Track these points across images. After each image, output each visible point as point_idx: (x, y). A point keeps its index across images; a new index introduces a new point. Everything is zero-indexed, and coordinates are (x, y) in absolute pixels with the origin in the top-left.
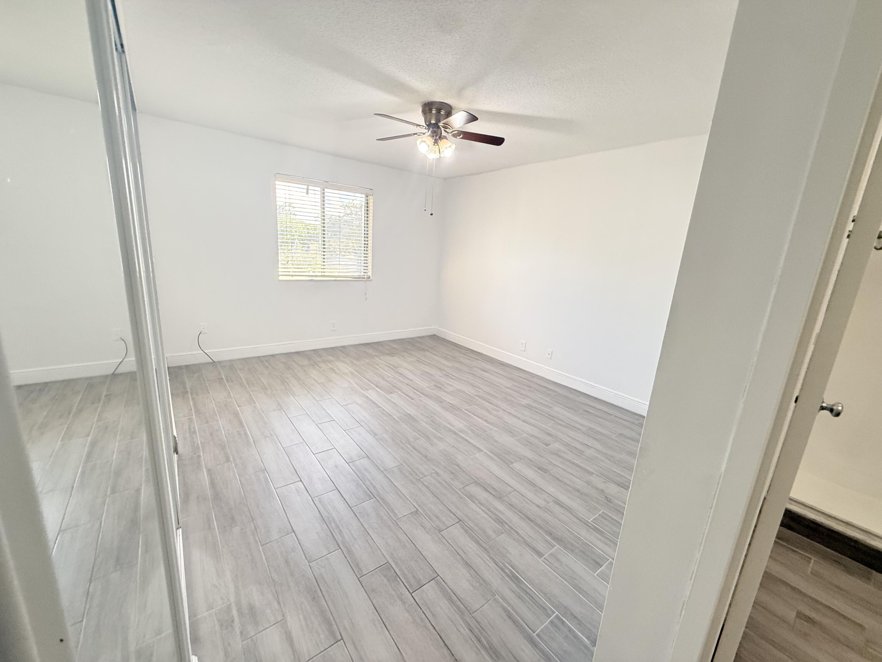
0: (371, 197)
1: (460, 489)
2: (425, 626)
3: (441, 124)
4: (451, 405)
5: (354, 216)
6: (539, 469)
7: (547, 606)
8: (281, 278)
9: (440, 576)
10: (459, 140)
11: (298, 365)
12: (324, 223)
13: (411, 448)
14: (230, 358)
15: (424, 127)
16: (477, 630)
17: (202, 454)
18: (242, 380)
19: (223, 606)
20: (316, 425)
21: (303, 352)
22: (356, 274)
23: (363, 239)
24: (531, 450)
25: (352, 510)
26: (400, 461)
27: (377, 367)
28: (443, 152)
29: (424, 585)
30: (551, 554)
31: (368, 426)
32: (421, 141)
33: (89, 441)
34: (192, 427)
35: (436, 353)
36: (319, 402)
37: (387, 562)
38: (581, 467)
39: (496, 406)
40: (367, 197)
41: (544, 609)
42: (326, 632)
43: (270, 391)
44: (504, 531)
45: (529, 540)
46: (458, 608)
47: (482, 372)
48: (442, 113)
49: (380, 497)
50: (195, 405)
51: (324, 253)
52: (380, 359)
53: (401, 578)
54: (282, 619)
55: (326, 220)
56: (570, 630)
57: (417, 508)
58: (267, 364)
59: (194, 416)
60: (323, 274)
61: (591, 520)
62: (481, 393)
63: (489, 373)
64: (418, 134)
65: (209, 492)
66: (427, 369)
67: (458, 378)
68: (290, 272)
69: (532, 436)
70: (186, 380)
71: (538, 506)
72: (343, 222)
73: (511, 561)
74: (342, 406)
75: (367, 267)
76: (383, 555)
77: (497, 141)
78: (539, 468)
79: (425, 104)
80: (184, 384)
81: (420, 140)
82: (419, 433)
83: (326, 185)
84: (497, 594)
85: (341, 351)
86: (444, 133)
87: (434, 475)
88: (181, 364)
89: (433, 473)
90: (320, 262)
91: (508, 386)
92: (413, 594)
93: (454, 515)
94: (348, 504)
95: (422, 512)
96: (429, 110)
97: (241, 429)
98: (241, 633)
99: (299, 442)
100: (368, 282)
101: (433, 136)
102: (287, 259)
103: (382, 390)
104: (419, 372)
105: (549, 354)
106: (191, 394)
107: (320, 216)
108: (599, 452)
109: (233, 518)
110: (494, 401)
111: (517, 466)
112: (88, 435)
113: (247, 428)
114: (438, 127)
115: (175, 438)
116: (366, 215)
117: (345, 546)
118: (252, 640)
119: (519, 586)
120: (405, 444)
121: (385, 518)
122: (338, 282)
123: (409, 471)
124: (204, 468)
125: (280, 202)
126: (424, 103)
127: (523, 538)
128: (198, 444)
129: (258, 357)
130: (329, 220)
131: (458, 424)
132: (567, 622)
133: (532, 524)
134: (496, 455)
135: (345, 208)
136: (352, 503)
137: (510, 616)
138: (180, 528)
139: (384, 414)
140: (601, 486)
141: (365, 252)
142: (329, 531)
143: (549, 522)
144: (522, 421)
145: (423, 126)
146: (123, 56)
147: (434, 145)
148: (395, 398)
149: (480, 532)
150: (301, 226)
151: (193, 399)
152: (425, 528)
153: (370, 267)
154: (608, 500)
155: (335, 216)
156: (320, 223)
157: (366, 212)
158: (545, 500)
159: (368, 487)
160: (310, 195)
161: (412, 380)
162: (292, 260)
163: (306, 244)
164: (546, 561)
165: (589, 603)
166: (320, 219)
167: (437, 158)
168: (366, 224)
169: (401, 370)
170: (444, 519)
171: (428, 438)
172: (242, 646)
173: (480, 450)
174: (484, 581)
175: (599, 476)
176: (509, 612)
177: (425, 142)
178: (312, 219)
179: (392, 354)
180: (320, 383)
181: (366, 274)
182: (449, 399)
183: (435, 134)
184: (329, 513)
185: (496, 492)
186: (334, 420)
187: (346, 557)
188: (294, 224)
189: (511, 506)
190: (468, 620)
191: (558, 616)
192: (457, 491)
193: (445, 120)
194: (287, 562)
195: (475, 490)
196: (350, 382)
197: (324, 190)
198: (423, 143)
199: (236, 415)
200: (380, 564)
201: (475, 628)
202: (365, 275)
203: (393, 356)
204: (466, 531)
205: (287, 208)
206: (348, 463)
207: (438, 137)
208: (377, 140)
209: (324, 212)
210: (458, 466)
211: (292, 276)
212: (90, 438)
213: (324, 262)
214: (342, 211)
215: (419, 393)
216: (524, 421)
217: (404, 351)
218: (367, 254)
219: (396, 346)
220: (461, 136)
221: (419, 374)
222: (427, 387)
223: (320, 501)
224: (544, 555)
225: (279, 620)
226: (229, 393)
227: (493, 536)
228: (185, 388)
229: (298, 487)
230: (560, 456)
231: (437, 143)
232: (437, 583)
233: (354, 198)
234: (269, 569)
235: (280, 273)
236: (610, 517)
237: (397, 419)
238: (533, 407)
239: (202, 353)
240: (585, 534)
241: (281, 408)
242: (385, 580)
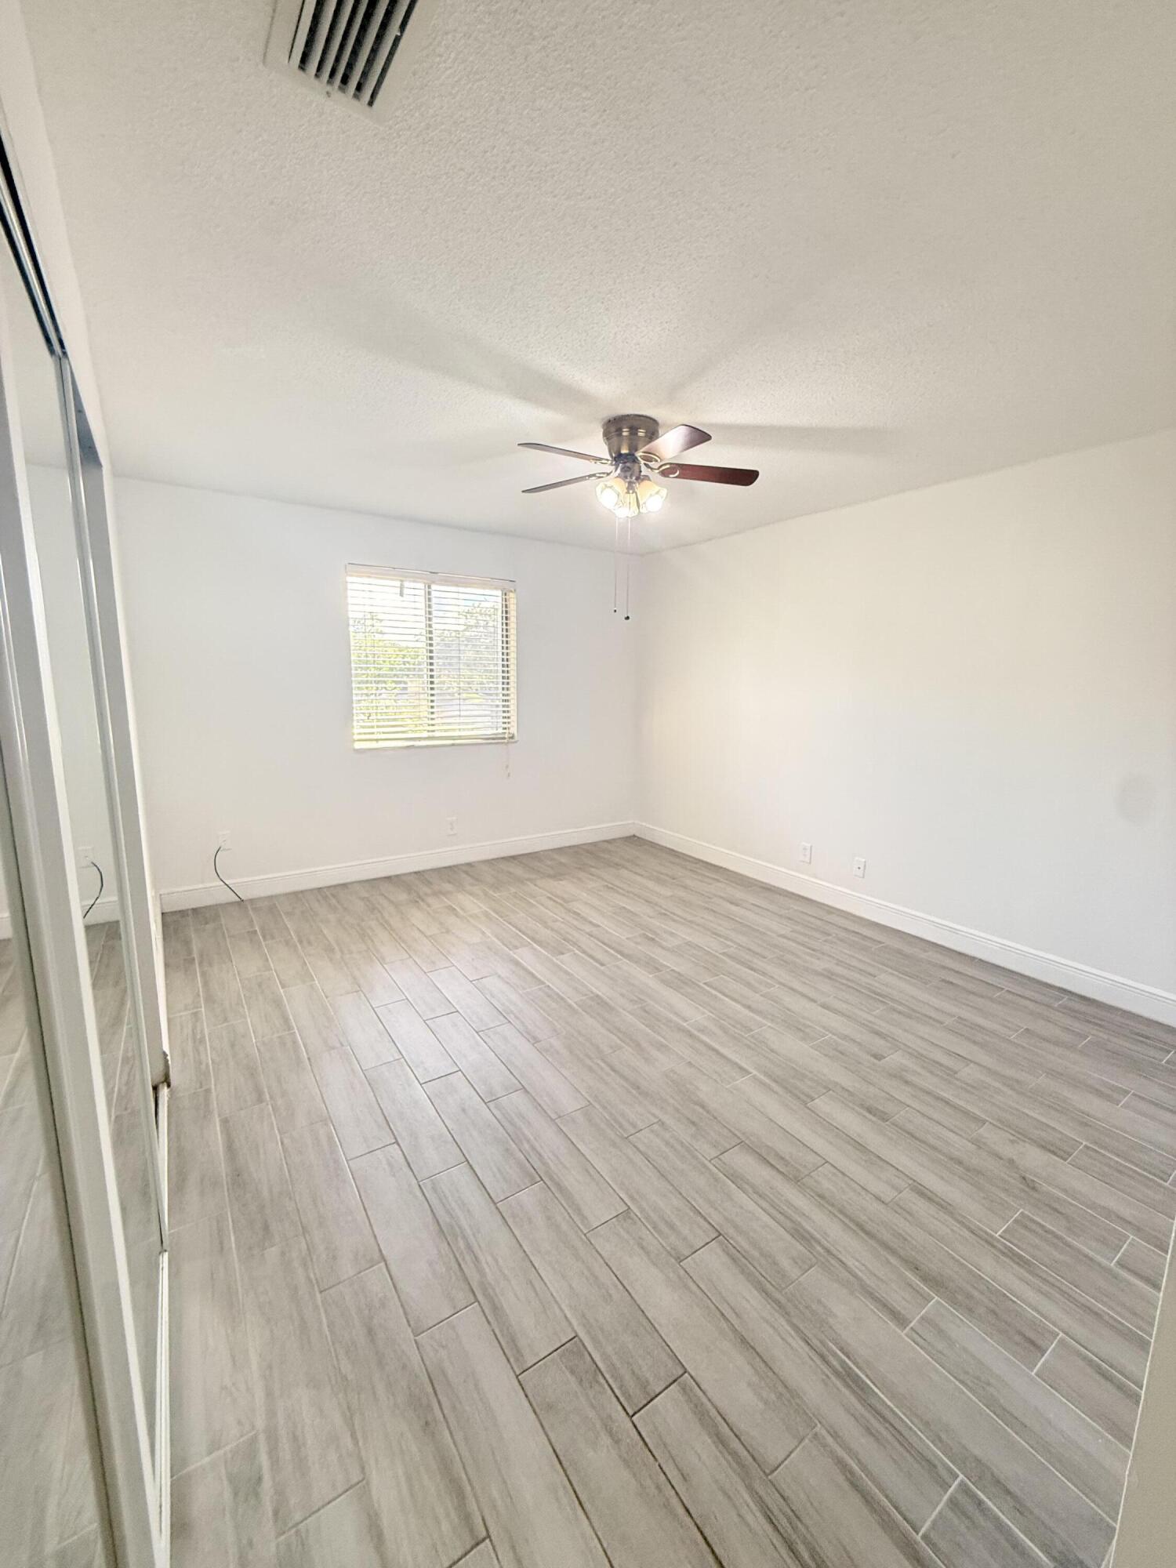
0: (512, 595)
1: (712, 1159)
2: (667, 1505)
3: (639, 454)
4: (676, 975)
5: (481, 629)
6: (870, 1112)
7: (936, 1456)
8: (358, 745)
9: (689, 1374)
10: (673, 481)
11: (391, 902)
12: (431, 645)
13: (607, 1069)
14: (269, 893)
15: (610, 462)
16: (784, 1522)
17: (213, 1087)
18: (290, 934)
19: (241, 1440)
20: (424, 1021)
21: (397, 876)
22: (490, 732)
23: (500, 668)
24: (846, 1068)
25: (497, 1208)
26: (586, 1095)
27: (532, 901)
28: (645, 503)
29: (656, 1396)
30: (922, 1318)
31: (522, 1023)
32: (604, 486)
33: (13, 1065)
34: (199, 1029)
35: (639, 871)
36: (428, 974)
37: (573, 1335)
38: (955, 1107)
39: (764, 974)
40: (506, 594)
41: (931, 1465)
42: (453, 1514)
43: (338, 955)
44: (814, 1260)
45: (870, 1282)
46: (734, 1454)
47: (729, 905)
48: (640, 434)
49: (551, 1179)
50: (206, 984)
51: (432, 698)
52: (535, 885)
53: (607, 1376)
54: (360, 1478)
55: (434, 638)
56: (1000, 1526)
57: (629, 1204)
58: (334, 901)
59: (203, 1009)
60: (431, 734)
61: (999, 1233)
62: (732, 949)
63: (743, 907)
64: (598, 475)
65: (223, 1169)
66: (623, 902)
67: (685, 919)
68: (373, 733)
69: (845, 1037)
70: (193, 936)
71: (878, 1199)
72: (463, 641)
73: (840, 1335)
74: (471, 981)
75: (509, 718)
76: (566, 1317)
77: (745, 477)
78: (869, 1110)
79: (610, 421)
80: (187, 943)
81: (602, 485)
82: (619, 1034)
83: (432, 576)
84: (820, 1422)
85: (466, 873)
86: (645, 471)
87: (656, 1127)
88: (183, 908)
89: (654, 1123)
90: (426, 714)
91: (783, 932)
92: (634, 1418)
93: (705, 1219)
94: (489, 1194)
95: (638, 1214)
96: (617, 431)
97: (287, 1032)
98: (276, 1513)
99: (392, 1059)
100: (510, 746)
101: (626, 477)
102: (369, 711)
103: (544, 947)
104: (610, 909)
105: (859, 868)
106: (201, 963)
107: (424, 632)
108: (990, 1071)
109: (266, 1228)
110: (758, 963)
111: (823, 1104)
112: (14, 1051)
113: (297, 1031)
114: (635, 460)
115: (165, 1055)
116: (504, 627)
117: (487, 1295)
118: (297, 1532)
119: (863, 1401)
120: (595, 1061)
121: (564, 1227)
122: (457, 747)
123: (606, 1119)
124: (216, 1116)
125: (354, 612)
126: (606, 420)
127: (855, 1276)
128: (207, 1064)
129: (319, 889)
130: (439, 639)
131: (695, 1015)
132: (990, 1503)
133: (870, 1241)
134: (775, 1081)
135: (466, 616)
136: (496, 1189)
137: (855, 1485)
138: (166, 1251)
139: (549, 996)
140: (1008, 1151)
141: (505, 692)
142: (453, 1261)
143: (909, 1238)
144: (821, 1006)
145: (608, 460)
146: (64, 360)
147: (628, 493)
148: (567, 961)
149: (763, 1262)
150: (392, 653)
151: (203, 974)
152: (648, 1253)
153: (514, 718)
154: (1028, 1186)
155: (449, 630)
156: (423, 645)
157: (504, 621)
158: (893, 1187)
159: (528, 1157)
160: (405, 598)
161: (599, 926)
162: (376, 713)
163: (400, 682)
164: (915, 1336)
165: (1031, 1450)
166: (424, 639)
167: (633, 515)
168: (505, 642)
169: (577, 906)
170: (685, 1231)
171: (638, 1045)
172: (278, 1546)
173: (744, 1071)
174: (786, 1387)
175: (997, 1126)
176: (852, 1472)
177: (611, 487)
178: (411, 638)
179: (556, 877)
180: (431, 936)
181: (507, 731)
182: (670, 962)
183: (628, 474)
184: (452, 1217)
185: (787, 1166)
186: (457, 1011)
187: (489, 1322)
188: (380, 649)
189: (822, 1199)
190: (762, 1493)
191: (966, 1485)
192: (706, 1162)
193: (647, 447)
194: (370, 1332)
195: (743, 1162)
196: (483, 933)
197: (429, 587)
198: (608, 490)
199: (278, 1003)
200: (560, 1340)
201: (781, 1517)
202: (505, 733)
203: (561, 880)
204: (734, 1260)
205: (369, 622)
206: (485, 1103)
207: (634, 478)
208: (523, 492)
209: (430, 626)
210: (703, 1107)
211: (377, 740)
212: (17, 1055)
213: (432, 713)
214: (462, 621)
215: (612, 952)
216: (824, 1006)
217: (580, 869)
218: (508, 695)
219: (563, 860)
220: (678, 473)
221: (610, 914)
222: (627, 939)
223: (434, 1189)
224: (911, 1322)
225: (355, 1480)
226: (267, 960)
227: (793, 1272)
228: (190, 952)
229: (392, 1157)
230: (907, 1082)
231: (633, 488)
232: (684, 1389)
233: (482, 598)
234: (335, 1350)
235: (356, 737)
236: (1042, 1227)
237: (575, 1006)
238: (838, 975)
239: (221, 886)
240: (990, 1267)
241: (358, 989)
242: (572, 1379)
